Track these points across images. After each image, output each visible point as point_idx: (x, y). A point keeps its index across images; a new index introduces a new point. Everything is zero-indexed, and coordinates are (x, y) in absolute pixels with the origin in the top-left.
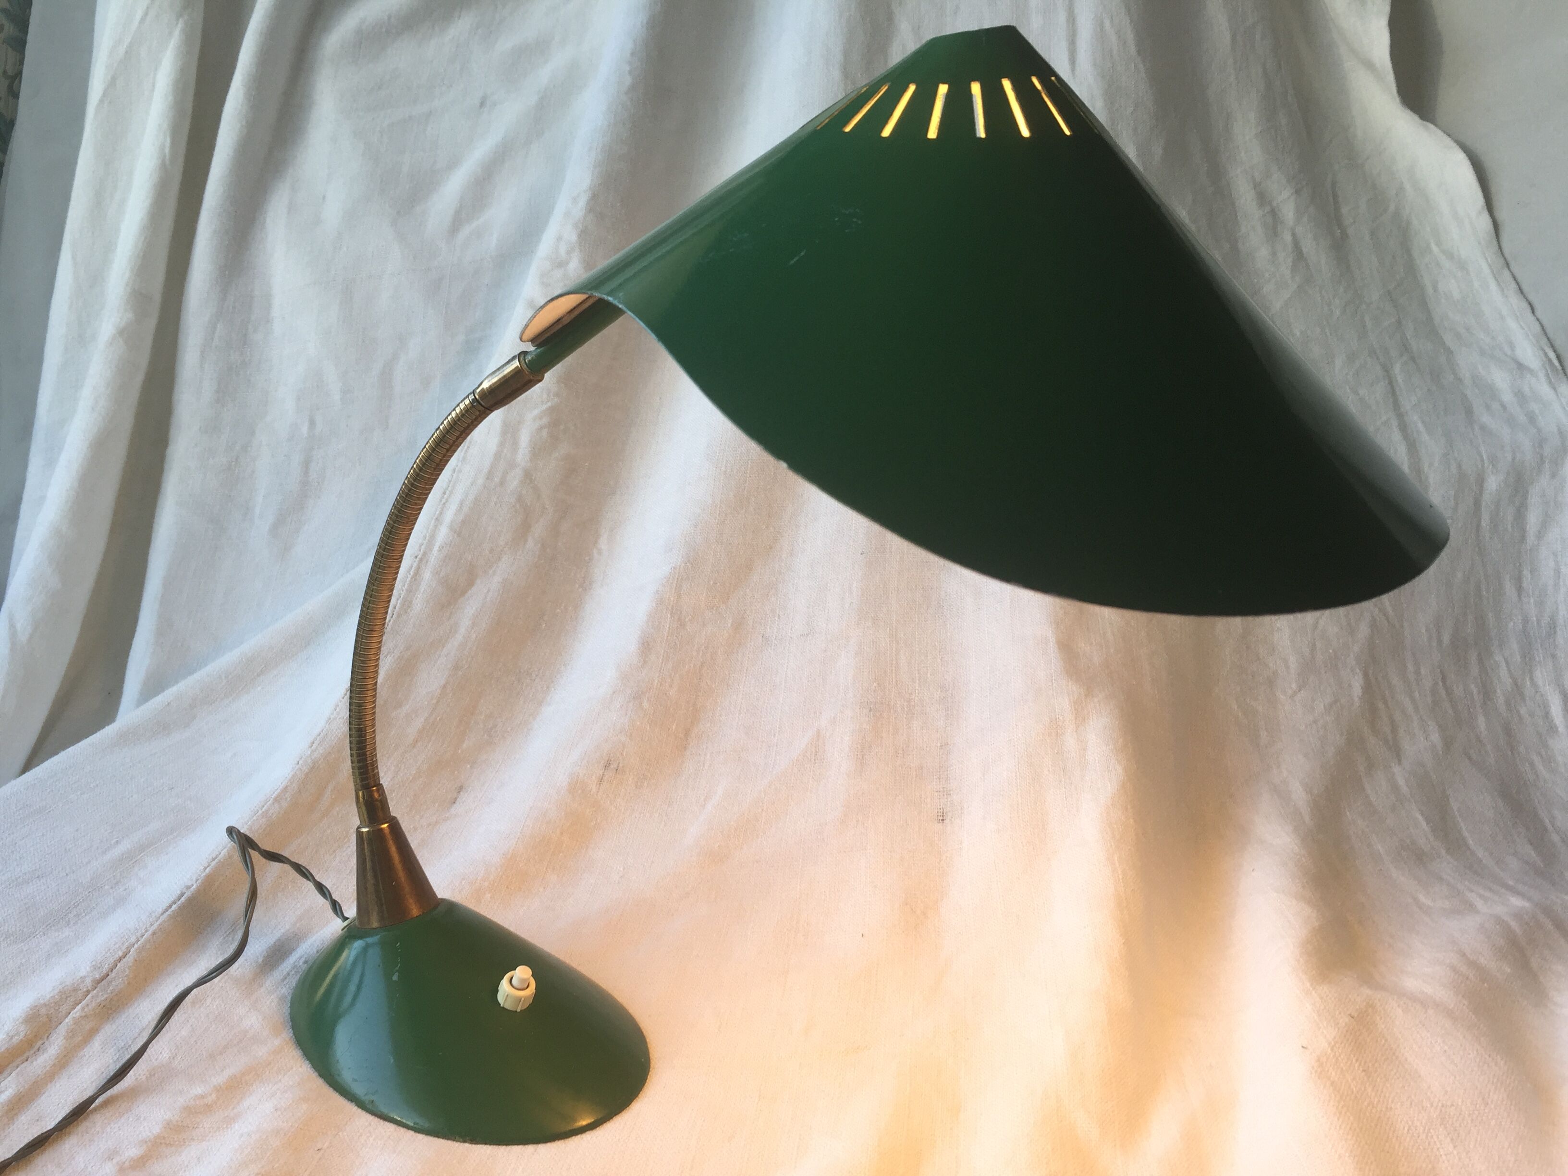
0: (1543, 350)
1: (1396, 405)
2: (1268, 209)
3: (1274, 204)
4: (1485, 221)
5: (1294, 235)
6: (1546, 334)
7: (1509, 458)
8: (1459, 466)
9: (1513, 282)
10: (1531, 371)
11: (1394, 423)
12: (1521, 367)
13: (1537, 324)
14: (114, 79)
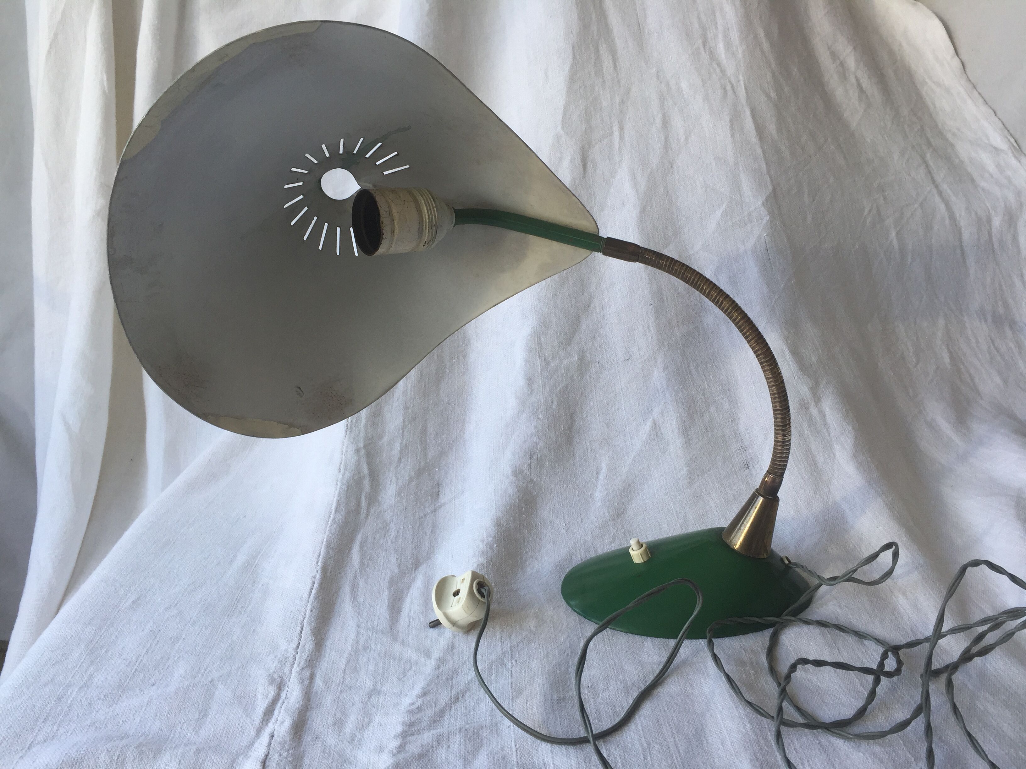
0: (1007, 137)
1: (933, 181)
2: (838, 62)
3: (842, 58)
4: (956, 62)
5: (856, 77)
6: (1006, 128)
7: (1003, 206)
8: (976, 214)
9: (980, 98)
10: (1002, 151)
11: (935, 191)
12: (997, 150)
13: (1000, 122)
14: (56, 35)
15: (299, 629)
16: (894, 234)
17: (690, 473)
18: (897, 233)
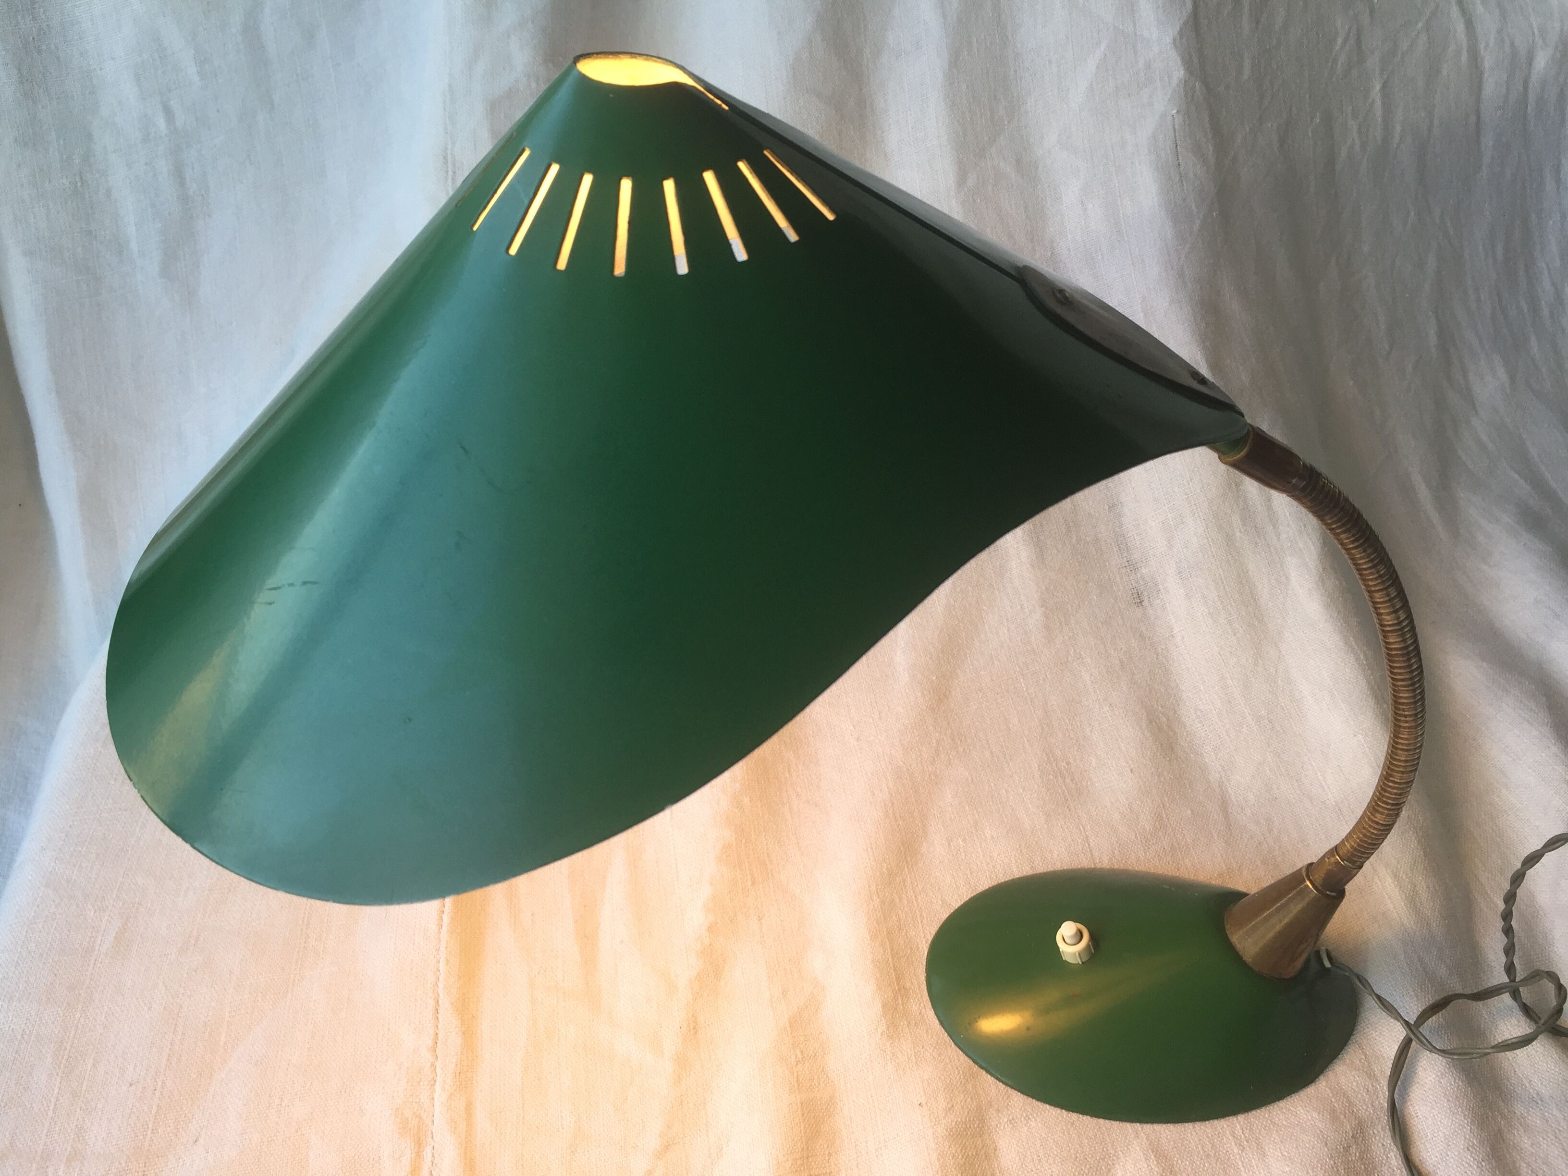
7: (1558, 29)
8: (1512, 45)
15: (432, 1003)
16: (1378, 87)
17: (1047, 617)
18: (1384, 86)
